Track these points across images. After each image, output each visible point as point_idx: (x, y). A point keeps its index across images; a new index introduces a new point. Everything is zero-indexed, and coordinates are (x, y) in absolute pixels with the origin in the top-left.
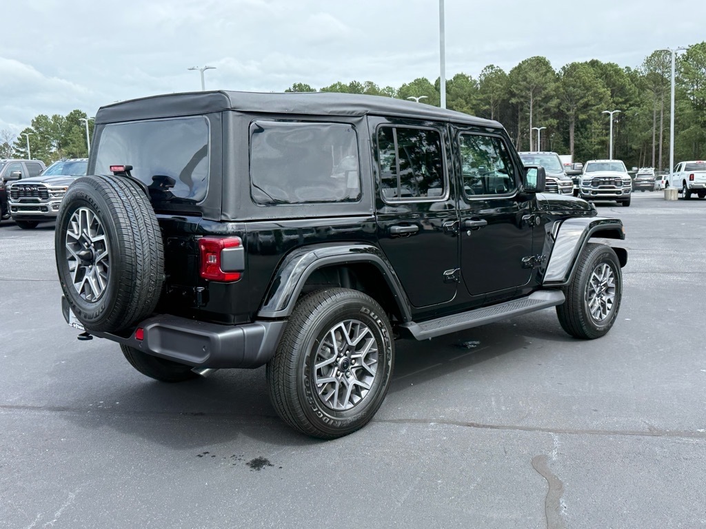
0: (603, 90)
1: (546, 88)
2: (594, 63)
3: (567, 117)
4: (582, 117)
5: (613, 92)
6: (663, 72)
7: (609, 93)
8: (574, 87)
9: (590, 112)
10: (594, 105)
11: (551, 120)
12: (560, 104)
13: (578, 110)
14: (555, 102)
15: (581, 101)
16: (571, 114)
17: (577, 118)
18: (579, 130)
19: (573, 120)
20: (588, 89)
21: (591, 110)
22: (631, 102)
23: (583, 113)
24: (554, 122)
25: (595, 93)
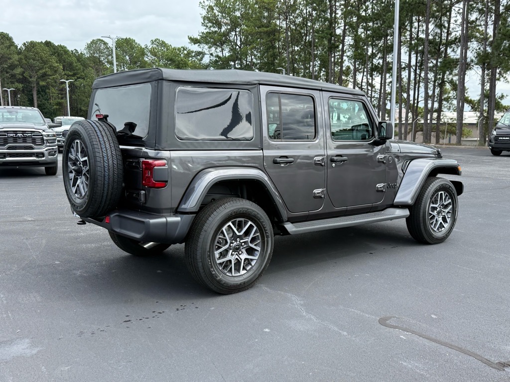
0: (57, 64)
1: (10, 59)
2: (48, 44)
3: (30, 82)
4: (42, 83)
5: (64, 66)
6: (100, 56)
7: (61, 67)
8: (34, 60)
9: (48, 80)
10: (51, 76)
11: (16, 84)
12: (24, 72)
13: (39, 78)
14: (18, 71)
15: (41, 71)
16: (33, 81)
17: (38, 84)
18: (40, 94)
19: (35, 85)
20: (45, 62)
21: (49, 79)
22: (78, 76)
23: (43, 80)
24: (20, 86)
25: (50, 66)
